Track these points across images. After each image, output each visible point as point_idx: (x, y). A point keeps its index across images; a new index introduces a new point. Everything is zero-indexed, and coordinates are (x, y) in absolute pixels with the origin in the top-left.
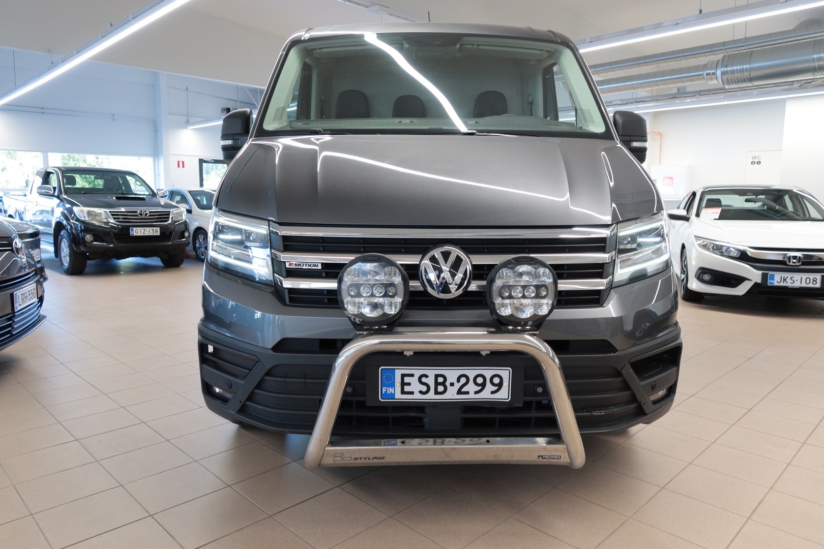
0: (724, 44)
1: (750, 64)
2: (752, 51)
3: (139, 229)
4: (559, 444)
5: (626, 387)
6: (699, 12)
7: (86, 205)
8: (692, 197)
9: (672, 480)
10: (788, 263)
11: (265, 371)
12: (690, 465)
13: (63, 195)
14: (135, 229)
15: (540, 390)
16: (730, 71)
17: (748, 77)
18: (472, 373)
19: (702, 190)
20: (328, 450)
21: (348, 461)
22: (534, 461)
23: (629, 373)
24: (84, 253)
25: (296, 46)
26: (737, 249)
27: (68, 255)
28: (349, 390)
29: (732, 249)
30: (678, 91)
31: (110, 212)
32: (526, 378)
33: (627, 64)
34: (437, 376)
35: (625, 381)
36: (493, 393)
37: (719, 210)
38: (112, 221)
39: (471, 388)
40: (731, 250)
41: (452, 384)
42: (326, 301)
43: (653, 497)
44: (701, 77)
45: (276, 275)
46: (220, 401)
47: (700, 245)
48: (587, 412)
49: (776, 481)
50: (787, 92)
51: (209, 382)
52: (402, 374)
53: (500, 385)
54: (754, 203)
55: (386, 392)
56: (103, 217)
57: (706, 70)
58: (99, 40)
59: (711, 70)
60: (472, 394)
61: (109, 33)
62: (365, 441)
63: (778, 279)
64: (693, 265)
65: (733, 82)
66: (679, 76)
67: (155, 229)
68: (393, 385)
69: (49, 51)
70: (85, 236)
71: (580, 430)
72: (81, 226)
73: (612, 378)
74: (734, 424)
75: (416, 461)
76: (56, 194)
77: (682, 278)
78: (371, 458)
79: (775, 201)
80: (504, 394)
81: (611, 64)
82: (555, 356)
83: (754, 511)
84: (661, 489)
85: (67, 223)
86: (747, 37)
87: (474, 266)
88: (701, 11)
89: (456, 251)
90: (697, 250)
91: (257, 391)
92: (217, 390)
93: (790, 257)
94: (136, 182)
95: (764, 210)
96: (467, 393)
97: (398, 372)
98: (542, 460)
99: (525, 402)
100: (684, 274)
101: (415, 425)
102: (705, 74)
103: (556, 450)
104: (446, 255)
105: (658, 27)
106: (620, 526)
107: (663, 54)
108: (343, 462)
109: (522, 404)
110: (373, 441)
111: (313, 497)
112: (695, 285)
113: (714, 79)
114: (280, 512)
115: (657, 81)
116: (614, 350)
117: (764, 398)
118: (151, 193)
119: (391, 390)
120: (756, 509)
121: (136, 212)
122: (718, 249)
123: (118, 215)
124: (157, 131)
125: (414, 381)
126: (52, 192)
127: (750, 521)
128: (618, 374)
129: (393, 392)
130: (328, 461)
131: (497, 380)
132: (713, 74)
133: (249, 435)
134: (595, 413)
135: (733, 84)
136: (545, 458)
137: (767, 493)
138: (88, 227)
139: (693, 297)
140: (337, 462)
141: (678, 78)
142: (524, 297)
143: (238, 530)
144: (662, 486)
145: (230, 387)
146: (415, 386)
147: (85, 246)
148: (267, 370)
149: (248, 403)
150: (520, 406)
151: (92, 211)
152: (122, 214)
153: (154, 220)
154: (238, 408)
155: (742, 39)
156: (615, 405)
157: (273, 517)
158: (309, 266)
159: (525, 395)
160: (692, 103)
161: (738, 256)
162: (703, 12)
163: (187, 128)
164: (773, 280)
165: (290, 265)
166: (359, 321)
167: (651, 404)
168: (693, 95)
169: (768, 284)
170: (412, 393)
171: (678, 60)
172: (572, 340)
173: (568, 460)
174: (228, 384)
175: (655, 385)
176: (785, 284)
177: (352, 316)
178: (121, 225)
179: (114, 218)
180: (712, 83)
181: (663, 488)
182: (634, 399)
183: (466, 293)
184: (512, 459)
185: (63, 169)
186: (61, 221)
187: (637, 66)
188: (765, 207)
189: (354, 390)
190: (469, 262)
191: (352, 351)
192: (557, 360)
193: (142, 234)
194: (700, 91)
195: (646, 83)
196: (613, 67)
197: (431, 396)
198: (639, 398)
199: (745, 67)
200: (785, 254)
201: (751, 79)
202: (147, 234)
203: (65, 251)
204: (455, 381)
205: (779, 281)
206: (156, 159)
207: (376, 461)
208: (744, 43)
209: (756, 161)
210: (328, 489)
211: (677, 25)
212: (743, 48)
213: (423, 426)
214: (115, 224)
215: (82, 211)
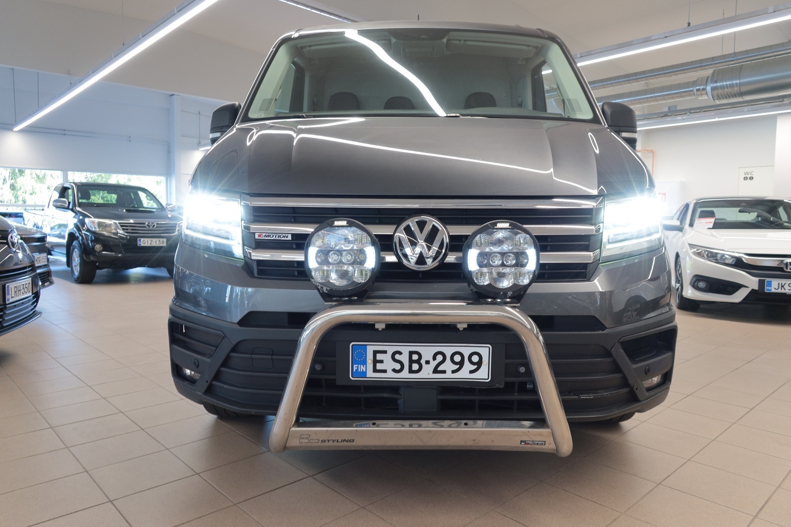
0: (713, 59)
1: (739, 79)
2: (743, 65)
3: (146, 240)
4: (544, 428)
5: (617, 369)
6: (687, 25)
7: (96, 216)
8: (685, 209)
9: (669, 476)
10: (785, 269)
11: (231, 347)
12: (689, 461)
13: (77, 208)
14: (142, 240)
15: (522, 370)
16: (720, 86)
17: (739, 92)
18: (448, 350)
19: (695, 201)
20: (294, 431)
21: (315, 444)
22: (516, 447)
23: (620, 354)
24: (94, 262)
25: (287, 43)
26: (733, 257)
27: (79, 264)
28: (318, 367)
29: (727, 256)
30: (669, 109)
31: (119, 223)
32: (507, 358)
33: (618, 81)
34: (411, 353)
35: (615, 362)
36: (471, 372)
37: (712, 220)
38: (121, 231)
39: (448, 366)
40: (726, 258)
41: (428, 362)
42: (296, 274)
43: (649, 493)
44: (691, 93)
45: (246, 247)
46: (188, 383)
47: (694, 253)
48: (574, 395)
49: (784, 479)
50: (777, 108)
51: (178, 363)
52: (374, 351)
53: (479, 364)
54: (748, 213)
55: (357, 370)
56: (113, 228)
57: (696, 86)
58: (112, 59)
59: (701, 86)
60: (449, 372)
61: (122, 52)
62: (334, 422)
63: (775, 286)
64: (688, 273)
65: (724, 97)
66: (670, 92)
67: (161, 240)
68: (364, 363)
69: (69, 73)
70: (95, 246)
71: (566, 415)
72: (91, 236)
73: (601, 358)
74: (735, 423)
75: (388, 444)
76: (71, 207)
77: (677, 287)
78: (340, 440)
79: (770, 212)
80: (484, 374)
81: (602, 81)
82: (540, 333)
83: (761, 509)
84: (657, 485)
85: (79, 234)
86: (736, 51)
87: (451, 237)
88: (689, 24)
89: (432, 222)
90: (691, 258)
91: (223, 369)
92: (188, 372)
93: (787, 263)
94: (146, 197)
95: (759, 222)
96: (444, 372)
97: (371, 348)
98: (525, 446)
99: (506, 384)
100: (679, 283)
101: (389, 407)
102: (695, 90)
103: (540, 435)
104: (421, 225)
105: (647, 41)
106: (612, 522)
107: (653, 71)
108: (309, 444)
109: (504, 385)
110: (342, 422)
111: (283, 486)
112: (690, 293)
113: (704, 94)
114: (246, 500)
115: (647, 98)
116: (603, 328)
117: (766, 398)
118: (160, 207)
119: (362, 368)
120: (763, 507)
121: (144, 224)
122: (712, 256)
123: (127, 226)
124: (170, 152)
125: (386, 358)
126: (67, 205)
127: (756, 520)
128: (608, 354)
129: (364, 371)
130: (294, 443)
131: (475, 359)
132: (704, 89)
133: (226, 426)
134: (583, 397)
135: (723, 98)
136: (528, 444)
137: (775, 491)
138: (98, 237)
139: (689, 306)
140: (304, 445)
141: (669, 94)
142: (503, 265)
143: (199, 518)
144: (659, 482)
145: (196, 367)
146: (388, 364)
147: (95, 256)
148: (233, 346)
149: (215, 383)
150: (501, 387)
151: (103, 222)
152: (131, 225)
153: (161, 232)
154: (205, 388)
155: (731, 54)
156: (606, 389)
157: (238, 505)
158: (278, 237)
159: (506, 375)
160: (683, 120)
161: (733, 263)
162: (691, 25)
163: (198, 149)
164: (771, 286)
165: (259, 236)
166: (327, 290)
167: (645, 390)
168: (683, 113)
169: (766, 291)
170: (385, 371)
171: (668, 76)
172: (557, 316)
173: (554, 447)
174: (195, 363)
175: (649, 370)
176: (783, 291)
177: (320, 285)
178: (129, 236)
179: (123, 229)
180: (702, 98)
181: (660, 484)
182: (625, 383)
183: (443, 265)
184: (492, 444)
185: (79, 184)
186: (74, 233)
187: (628, 82)
188: (760, 219)
189: (323, 368)
190: (445, 233)
191: (319, 322)
192: (541, 338)
193: (149, 245)
194: (691, 109)
195: (636, 100)
196: (604, 83)
197: (405, 375)
198: (631, 382)
199: (734, 82)
200: (782, 261)
201: (741, 94)
202: (154, 244)
203: (76, 261)
204: (431, 359)
205: (777, 288)
206: (169, 179)
207: (345, 444)
208: (733, 58)
209: (749, 176)
210: (300, 478)
211: (666, 38)
212: (733, 62)
213: (398, 409)
214: (124, 235)
215: (93, 222)
